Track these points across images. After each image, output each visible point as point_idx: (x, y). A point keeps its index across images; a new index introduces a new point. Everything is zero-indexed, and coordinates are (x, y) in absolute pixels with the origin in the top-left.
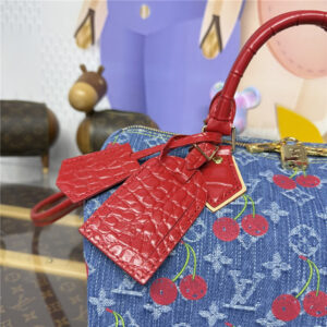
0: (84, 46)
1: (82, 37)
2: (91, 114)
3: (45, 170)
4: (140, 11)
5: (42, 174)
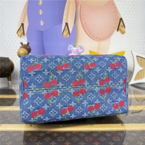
0: (21, 36)
1: (20, 33)
3: (10, 82)
5: (9, 83)
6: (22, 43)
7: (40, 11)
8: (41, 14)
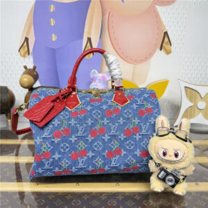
0: (24, 56)
2: (31, 89)
3: (9, 121)
4: (52, 37)
6: (25, 67)
7: (52, 20)
8: (52, 24)
